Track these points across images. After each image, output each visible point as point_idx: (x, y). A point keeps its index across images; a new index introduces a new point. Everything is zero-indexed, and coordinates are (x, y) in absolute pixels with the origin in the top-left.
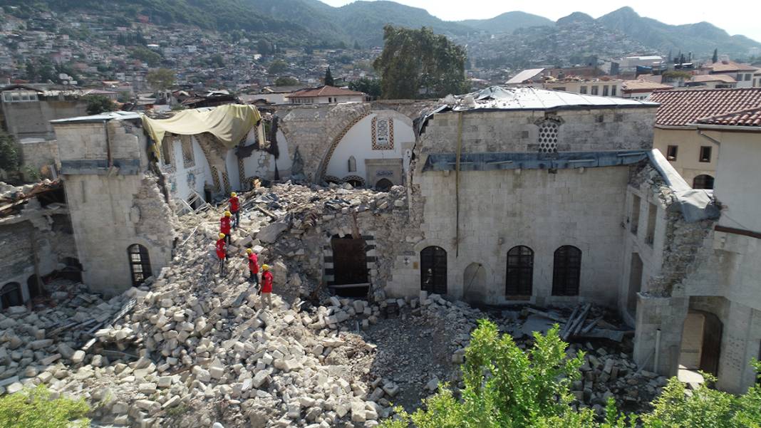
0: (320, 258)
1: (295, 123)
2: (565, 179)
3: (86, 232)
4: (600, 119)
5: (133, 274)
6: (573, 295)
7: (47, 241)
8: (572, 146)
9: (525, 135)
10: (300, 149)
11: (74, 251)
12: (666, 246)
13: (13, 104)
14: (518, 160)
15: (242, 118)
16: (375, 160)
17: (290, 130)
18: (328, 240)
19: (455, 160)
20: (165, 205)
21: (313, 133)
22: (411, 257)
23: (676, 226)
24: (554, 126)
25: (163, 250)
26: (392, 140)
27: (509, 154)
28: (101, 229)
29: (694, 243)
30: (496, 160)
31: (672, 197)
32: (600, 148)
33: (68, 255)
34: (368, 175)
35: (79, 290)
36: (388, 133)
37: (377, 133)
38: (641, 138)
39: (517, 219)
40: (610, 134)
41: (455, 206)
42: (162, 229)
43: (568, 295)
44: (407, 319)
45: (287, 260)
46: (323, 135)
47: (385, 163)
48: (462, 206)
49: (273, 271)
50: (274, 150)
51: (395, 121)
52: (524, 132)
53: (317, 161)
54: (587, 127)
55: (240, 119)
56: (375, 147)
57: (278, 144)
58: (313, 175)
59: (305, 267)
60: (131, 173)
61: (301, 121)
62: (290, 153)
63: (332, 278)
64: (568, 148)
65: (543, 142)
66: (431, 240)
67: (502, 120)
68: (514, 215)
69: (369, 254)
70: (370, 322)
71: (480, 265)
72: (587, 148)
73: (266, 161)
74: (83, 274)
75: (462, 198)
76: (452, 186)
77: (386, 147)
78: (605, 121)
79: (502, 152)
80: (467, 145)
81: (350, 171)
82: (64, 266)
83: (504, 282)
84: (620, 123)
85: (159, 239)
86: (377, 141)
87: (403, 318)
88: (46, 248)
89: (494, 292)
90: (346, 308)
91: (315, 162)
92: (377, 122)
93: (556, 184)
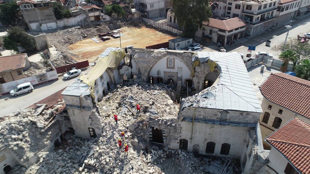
0: (148, 135)
1: (138, 59)
2: (227, 128)
3: (75, 122)
4: (242, 114)
5: (90, 134)
6: (226, 155)
7: (63, 123)
8: (231, 119)
9: (216, 115)
10: (140, 69)
11: (72, 126)
12: (252, 165)
13: (25, 10)
14: (213, 122)
15: (119, 56)
16: (167, 72)
17: (137, 61)
18: (151, 130)
19: (192, 119)
20: (99, 117)
21: (145, 63)
22: (177, 141)
23: (256, 161)
24: (226, 113)
25: (99, 130)
26: (174, 66)
27: (210, 119)
28: (79, 122)
29: (260, 167)
30: (206, 121)
31: (257, 152)
32: (240, 121)
33: (70, 127)
34: (165, 76)
35: (75, 138)
36: (173, 63)
37: (168, 62)
38: (254, 120)
39: (211, 136)
40: (244, 118)
41: (192, 130)
42: (99, 124)
43: (225, 154)
44: (174, 160)
45: (138, 137)
46: (149, 64)
47: (171, 73)
48: (194, 131)
49: (134, 142)
50: (130, 65)
51: (176, 60)
52: (216, 114)
53: (146, 73)
54: (237, 115)
55: (118, 57)
56: (168, 68)
57: (132, 64)
58: (145, 79)
59: (143, 138)
60: (88, 110)
61: (141, 58)
62: (136, 70)
63: (152, 139)
64: (230, 120)
65: (222, 117)
66: (183, 137)
67: (209, 110)
68: (210, 134)
69: (163, 135)
70: (163, 160)
71: (198, 145)
72: (236, 120)
73: (128, 69)
74: (75, 132)
75: (194, 129)
76: (191, 125)
77: (171, 68)
78: (243, 114)
79: (208, 118)
80: (197, 116)
81: (158, 75)
82: (69, 130)
83: (206, 149)
84: (248, 115)
85: (98, 127)
86: (169, 65)
87: (173, 160)
88: (63, 126)
89: (202, 151)
90: (156, 154)
91: (146, 74)
92: (169, 60)
93: (225, 128)
